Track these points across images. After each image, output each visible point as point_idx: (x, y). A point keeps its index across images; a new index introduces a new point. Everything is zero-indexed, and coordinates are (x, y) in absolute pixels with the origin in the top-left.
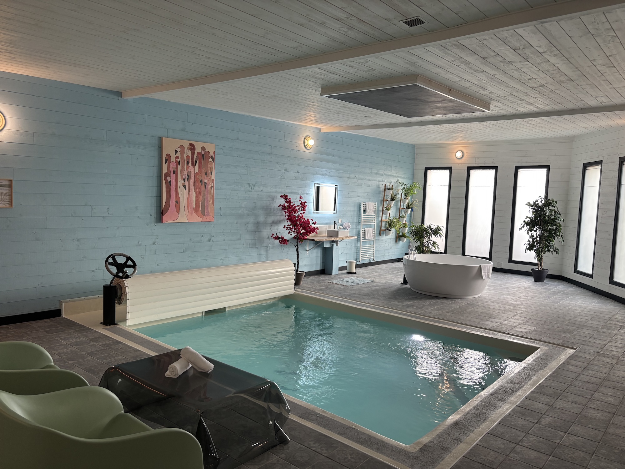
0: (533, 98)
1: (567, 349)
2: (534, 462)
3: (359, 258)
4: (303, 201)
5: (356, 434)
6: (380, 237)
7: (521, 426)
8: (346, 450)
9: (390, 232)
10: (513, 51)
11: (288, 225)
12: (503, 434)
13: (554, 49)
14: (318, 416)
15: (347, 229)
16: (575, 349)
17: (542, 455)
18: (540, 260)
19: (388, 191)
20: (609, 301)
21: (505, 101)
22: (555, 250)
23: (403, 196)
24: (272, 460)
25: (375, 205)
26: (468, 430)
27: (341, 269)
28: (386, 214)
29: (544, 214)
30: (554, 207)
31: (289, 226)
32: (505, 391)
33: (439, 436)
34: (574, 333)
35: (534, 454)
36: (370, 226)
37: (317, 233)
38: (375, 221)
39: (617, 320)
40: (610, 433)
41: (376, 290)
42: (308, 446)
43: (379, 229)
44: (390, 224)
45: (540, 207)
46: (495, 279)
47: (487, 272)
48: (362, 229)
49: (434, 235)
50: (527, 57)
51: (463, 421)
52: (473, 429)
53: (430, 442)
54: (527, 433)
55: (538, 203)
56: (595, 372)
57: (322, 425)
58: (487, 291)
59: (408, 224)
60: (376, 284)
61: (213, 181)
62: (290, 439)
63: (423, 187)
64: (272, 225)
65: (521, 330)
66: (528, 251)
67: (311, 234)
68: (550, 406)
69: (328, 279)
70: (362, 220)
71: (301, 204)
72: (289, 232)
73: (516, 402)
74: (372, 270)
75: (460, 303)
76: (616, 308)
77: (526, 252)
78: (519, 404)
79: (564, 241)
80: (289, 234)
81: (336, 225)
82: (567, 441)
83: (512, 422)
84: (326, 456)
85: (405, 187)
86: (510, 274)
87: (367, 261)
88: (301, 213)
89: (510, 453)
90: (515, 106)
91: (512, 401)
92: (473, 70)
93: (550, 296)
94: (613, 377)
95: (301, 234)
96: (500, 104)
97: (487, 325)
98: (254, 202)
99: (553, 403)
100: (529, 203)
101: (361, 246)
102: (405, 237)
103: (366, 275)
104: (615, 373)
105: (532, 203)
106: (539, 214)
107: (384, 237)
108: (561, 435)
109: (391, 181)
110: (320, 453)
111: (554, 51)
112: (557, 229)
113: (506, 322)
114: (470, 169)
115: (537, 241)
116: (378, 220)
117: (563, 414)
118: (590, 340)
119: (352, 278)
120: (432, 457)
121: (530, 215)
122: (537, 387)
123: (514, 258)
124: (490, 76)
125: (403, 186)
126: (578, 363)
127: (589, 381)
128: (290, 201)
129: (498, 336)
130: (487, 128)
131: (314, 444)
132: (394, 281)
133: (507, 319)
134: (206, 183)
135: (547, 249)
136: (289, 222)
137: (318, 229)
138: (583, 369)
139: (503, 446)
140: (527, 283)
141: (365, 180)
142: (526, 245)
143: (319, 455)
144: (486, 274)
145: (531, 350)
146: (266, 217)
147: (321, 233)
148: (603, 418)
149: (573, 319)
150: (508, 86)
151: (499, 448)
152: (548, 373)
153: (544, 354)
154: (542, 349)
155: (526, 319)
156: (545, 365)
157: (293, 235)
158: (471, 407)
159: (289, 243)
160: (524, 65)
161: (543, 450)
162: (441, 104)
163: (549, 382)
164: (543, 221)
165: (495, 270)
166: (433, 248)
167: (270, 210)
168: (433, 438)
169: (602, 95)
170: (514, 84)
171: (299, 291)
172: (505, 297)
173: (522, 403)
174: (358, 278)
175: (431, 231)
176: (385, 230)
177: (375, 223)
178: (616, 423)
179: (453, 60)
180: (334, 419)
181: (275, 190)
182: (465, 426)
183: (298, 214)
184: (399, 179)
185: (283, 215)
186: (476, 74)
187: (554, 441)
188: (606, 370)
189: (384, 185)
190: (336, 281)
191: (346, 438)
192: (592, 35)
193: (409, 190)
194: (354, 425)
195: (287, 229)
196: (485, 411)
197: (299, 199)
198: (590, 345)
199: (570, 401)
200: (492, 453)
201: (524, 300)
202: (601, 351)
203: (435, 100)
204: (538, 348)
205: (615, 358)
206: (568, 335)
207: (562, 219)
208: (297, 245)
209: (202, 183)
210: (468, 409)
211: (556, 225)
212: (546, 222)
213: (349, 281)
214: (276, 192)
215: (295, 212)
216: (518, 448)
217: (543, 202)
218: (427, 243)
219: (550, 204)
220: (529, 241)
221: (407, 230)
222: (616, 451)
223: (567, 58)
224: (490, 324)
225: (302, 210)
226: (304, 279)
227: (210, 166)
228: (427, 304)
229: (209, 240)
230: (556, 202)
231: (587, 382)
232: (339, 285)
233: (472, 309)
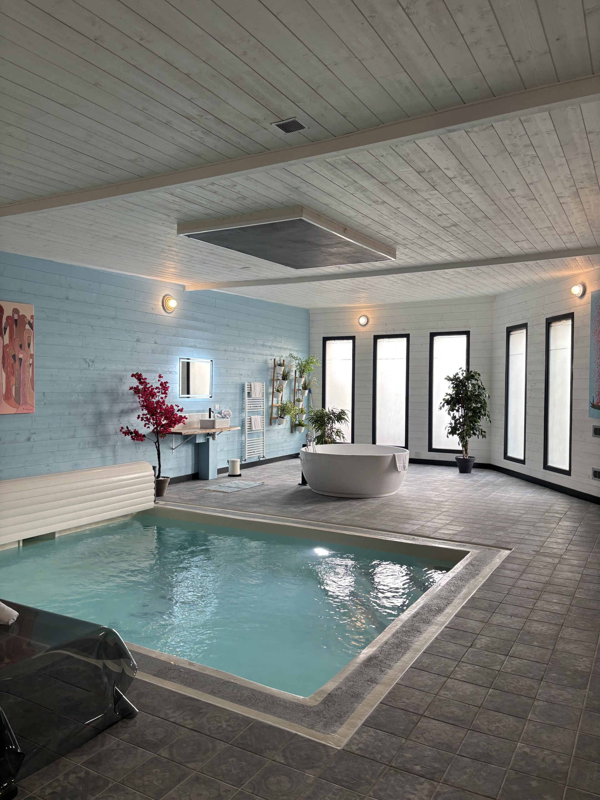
0: (445, 242)
1: (501, 550)
2: (471, 699)
3: (245, 456)
4: (163, 380)
5: (235, 691)
6: (271, 428)
7: (451, 652)
8: (220, 715)
9: (283, 420)
10: (417, 174)
11: (143, 415)
12: (430, 666)
13: (465, 173)
14: (181, 672)
15: (228, 418)
16: (510, 549)
17: (479, 689)
18: (465, 446)
19: (278, 367)
20: (545, 490)
21: (413, 246)
22: (481, 433)
23: (298, 373)
24: (109, 744)
25: (263, 385)
26: (386, 665)
27: (220, 471)
28: (277, 398)
29: (466, 389)
30: (478, 381)
31: (145, 415)
32: (431, 610)
33: (348, 679)
34: (508, 531)
35: (469, 689)
36: (257, 413)
37: (184, 424)
38: (263, 406)
39: (555, 511)
40: (560, 650)
41: (267, 495)
42: (165, 718)
43: (270, 416)
44: (283, 410)
45: (461, 381)
46: (414, 472)
47: (402, 462)
48: (247, 418)
49: (338, 421)
50: (435, 184)
51: (380, 655)
52: (392, 664)
53: (337, 689)
54: (460, 661)
55: (459, 376)
56: (535, 576)
57: (186, 683)
58: (405, 487)
59: (305, 409)
60: (267, 487)
61: (32, 356)
62: (138, 711)
63: (321, 362)
64: (120, 416)
65: (446, 532)
66: (450, 436)
67: (177, 426)
68: (486, 622)
69: (203, 486)
70: (247, 406)
71: (161, 384)
72: (146, 424)
73: (444, 623)
74: (262, 471)
75: (372, 503)
76: (553, 497)
77: (448, 437)
78: (448, 624)
79: (490, 421)
80: (145, 426)
81: (212, 413)
82: (510, 667)
83: (440, 648)
84: (191, 728)
85: (300, 363)
86: (431, 466)
87: (255, 459)
88: (162, 398)
89: (439, 691)
90: (425, 254)
91: (439, 621)
92: (371, 200)
93: (479, 488)
94: (556, 580)
95: (163, 425)
96: (407, 250)
97: (406, 529)
98: (93, 385)
99: (488, 618)
100: (448, 376)
101: (247, 440)
102: (302, 426)
103: (253, 476)
104: (558, 575)
105: (452, 377)
106: (460, 390)
107: (276, 427)
108: (501, 659)
109: (283, 355)
110: (182, 725)
111: (466, 176)
112: (482, 406)
113: (429, 524)
114: (376, 338)
115: (460, 423)
116: (268, 405)
117: (501, 632)
118: (527, 537)
119: (236, 482)
120: (339, 709)
121: (451, 391)
122: (469, 600)
123: (434, 446)
124: (392, 209)
125: (297, 361)
126: (515, 567)
127: (529, 587)
128: (145, 382)
129: (420, 541)
130: (394, 284)
131: (174, 712)
132: (291, 482)
133: (430, 519)
134: (21, 359)
135: (472, 432)
136: (144, 410)
137: (186, 418)
138: (521, 573)
139: (430, 683)
140: (452, 474)
141: (249, 353)
142: (447, 429)
143: (181, 727)
144: (402, 465)
145: (460, 555)
146: (112, 405)
147: (191, 424)
148: (549, 632)
149: (506, 514)
150: (415, 225)
151: (426, 686)
152: (481, 582)
153: (475, 559)
154: (473, 552)
155: (452, 518)
156: (477, 572)
157: (152, 428)
158: (389, 635)
159: (145, 439)
160: (431, 195)
161: (481, 682)
162: (335, 249)
163: (482, 593)
164: (465, 398)
165: (412, 461)
166: (338, 437)
167: (118, 395)
168: (341, 683)
169: (523, 239)
170: (421, 222)
171: (161, 504)
172: (427, 493)
173: (452, 623)
174: (244, 482)
175: (334, 417)
176: (277, 418)
177: (263, 409)
178: (566, 636)
179: (346, 185)
180: (205, 672)
181: (123, 367)
182: (381, 661)
183: (157, 399)
184: (291, 352)
185: (135, 402)
186: (375, 207)
187: (493, 668)
188: (547, 572)
189: (273, 360)
190: (212, 488)
191: (220, 697)
192: (509, 154)
193: (305, 366)
194: (233, 677)
195: (142, 420)
196: (406, 638)
197: (158, 378)
198: (527, 543)
199: (509, 614)
200: (417, 693)
201: (449, 495)
202: (540, 550)
203: (328, 243)
204: (468, 552)
205: (557, 556)
206: (501, 533)
207: (487, 395)
208: (158, 441)
209: (15, 359)
210: (385, 639)
211: (480, 402)
212: (469, 399)
213: (232, 485)
214: (125, 370)
215: (153, 397)
216: (450, 683)
217: (464, 375)
218: (329, 431)
219: (473, 377)
220: (451, 424)
221: (304, 417)
222: (568, 673)
223: (481, 186)
224: (409, 528)
225: (162, 394)
226: (169, 488)
227: (26, 335)
228: (331, 508)
229: (29, 439)
230: (479, 375)
231: (527, 588)
232: (217, 491)
233: (387, 510)
